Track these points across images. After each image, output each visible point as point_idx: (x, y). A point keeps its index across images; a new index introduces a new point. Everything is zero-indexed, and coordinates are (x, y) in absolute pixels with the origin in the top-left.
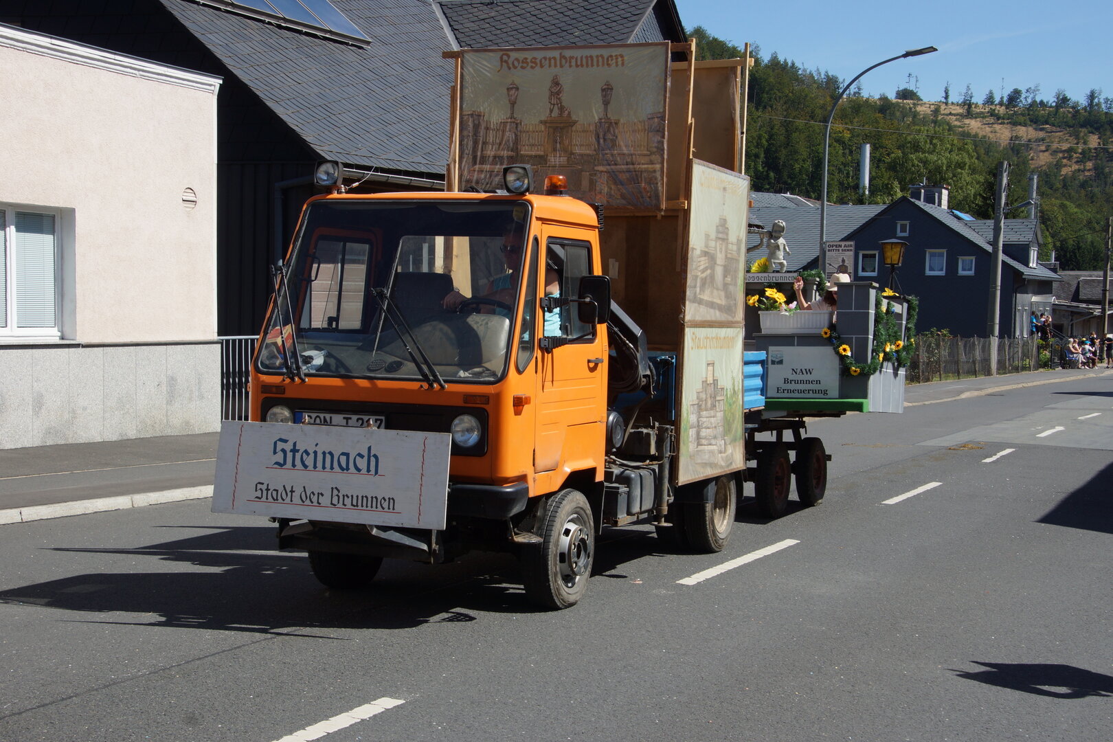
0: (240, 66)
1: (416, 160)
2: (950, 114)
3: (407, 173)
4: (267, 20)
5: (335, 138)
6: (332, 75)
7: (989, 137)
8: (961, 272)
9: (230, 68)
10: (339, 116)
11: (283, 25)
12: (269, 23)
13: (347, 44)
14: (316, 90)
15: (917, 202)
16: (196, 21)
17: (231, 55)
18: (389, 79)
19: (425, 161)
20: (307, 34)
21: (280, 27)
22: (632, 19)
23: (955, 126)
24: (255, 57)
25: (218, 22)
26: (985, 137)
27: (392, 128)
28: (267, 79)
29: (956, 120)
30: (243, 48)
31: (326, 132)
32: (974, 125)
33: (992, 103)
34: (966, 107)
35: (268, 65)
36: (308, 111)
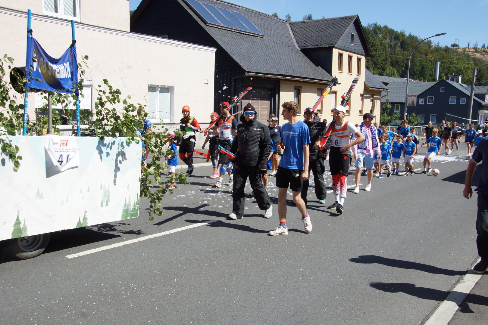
0: (223, 44)
1: (274, 70)
2: (470, 51)
3: (271, 74)
4: (234, 31)
5: (249, 64)
7: (482, 59)
8: (461, 103)
9: (221, 45)
10: (252, 58)
11: (239, 32)
12: (234, 32)
13: (258, 37)
14: (246, 51)
15: (448, 81)
16: (212, 32)
17: (221, 41)
18: (269, 46)
19: (276, 71)
20: (245, 34)
21: (237, 32)
22: (346, 26)
23: (471, 55)
24: (229, 41)
25: (219, 32)
26: (481, 59)
27: (268, 61)
28: (232, 48)
29: (472, 53)
30: (225, 39)
31: (247, 63)
32: (478, 55)
33: (484, 48)
34: (475, 49)
35: (232, 44)
36: (243, 57)
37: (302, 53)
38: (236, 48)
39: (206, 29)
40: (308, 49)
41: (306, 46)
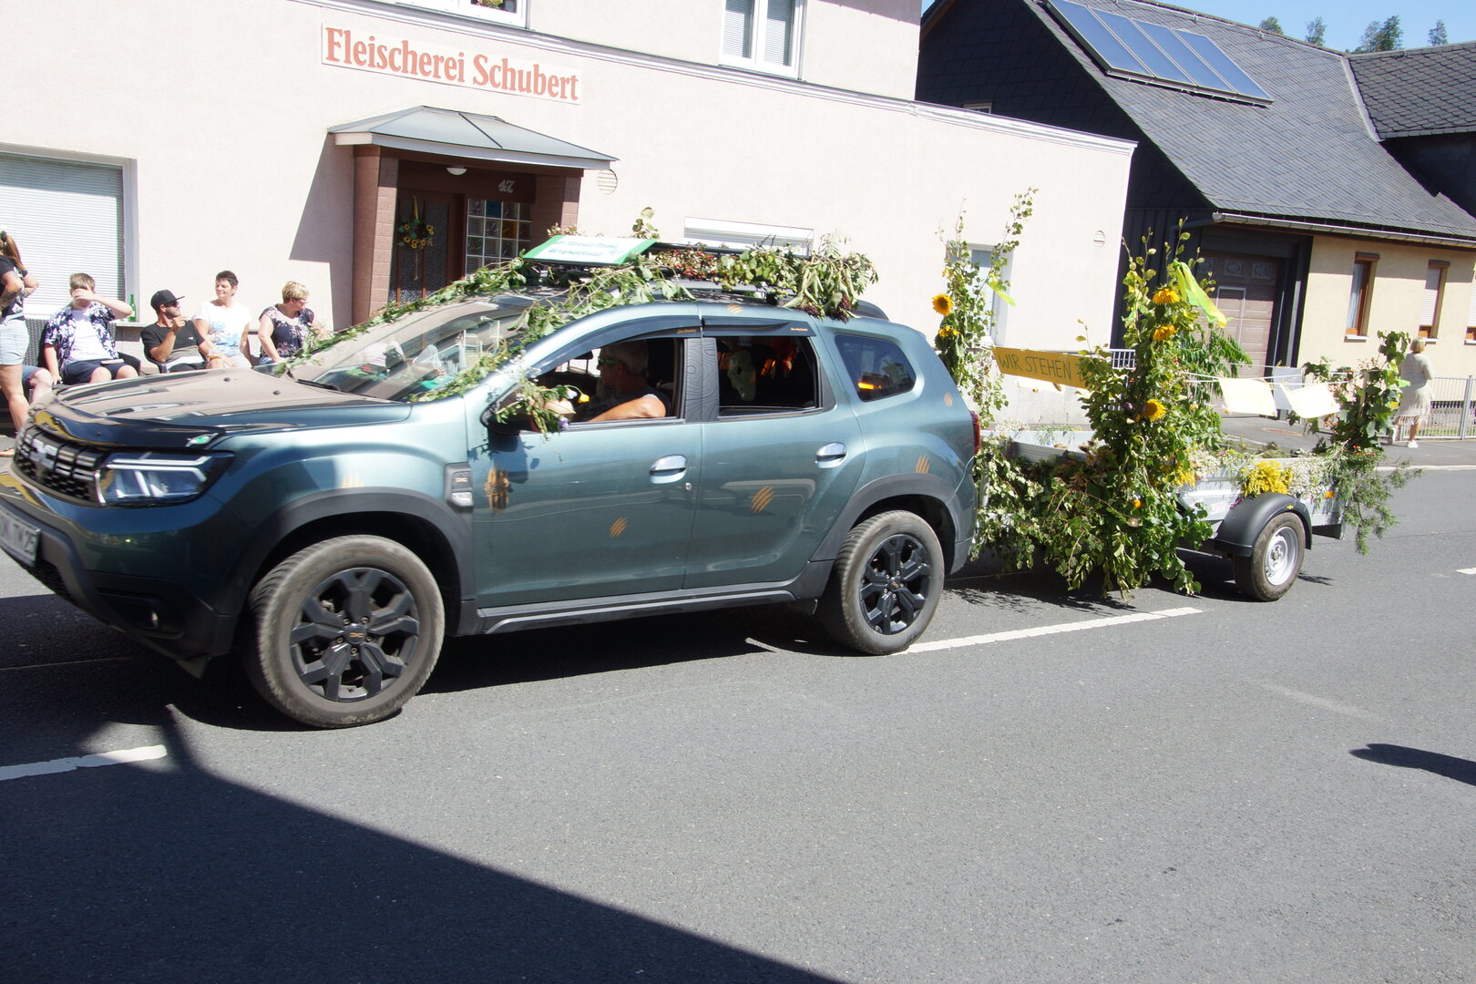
1: (1300, 206)
3: (1288, 217)
4: (1182, 89)
5: (1225, 187)
6: (1233, 133)
9: (1145, 132)
10: (1234, 170)
11: (1195, 92)
12: (1185, 92)
13: (1251, 104)
14: (1216, 147)
16: (1123, 95)
17: (1149, 122)
18: (1285, 134)
20: (1216, 98)
21: (1192, 94)
24: (1168, 121)
25: (1141, 94)
27: (1281, 178)
28: (1175, 140)
30: (1158, 114)
31: (1220, 184)
35: (1178, 128)
36: (1207, 165)
37: (1385, 151)
38: (1187, 139)
39: (1104, 87)
40: (1409, 138)
41: (1401, 130)
